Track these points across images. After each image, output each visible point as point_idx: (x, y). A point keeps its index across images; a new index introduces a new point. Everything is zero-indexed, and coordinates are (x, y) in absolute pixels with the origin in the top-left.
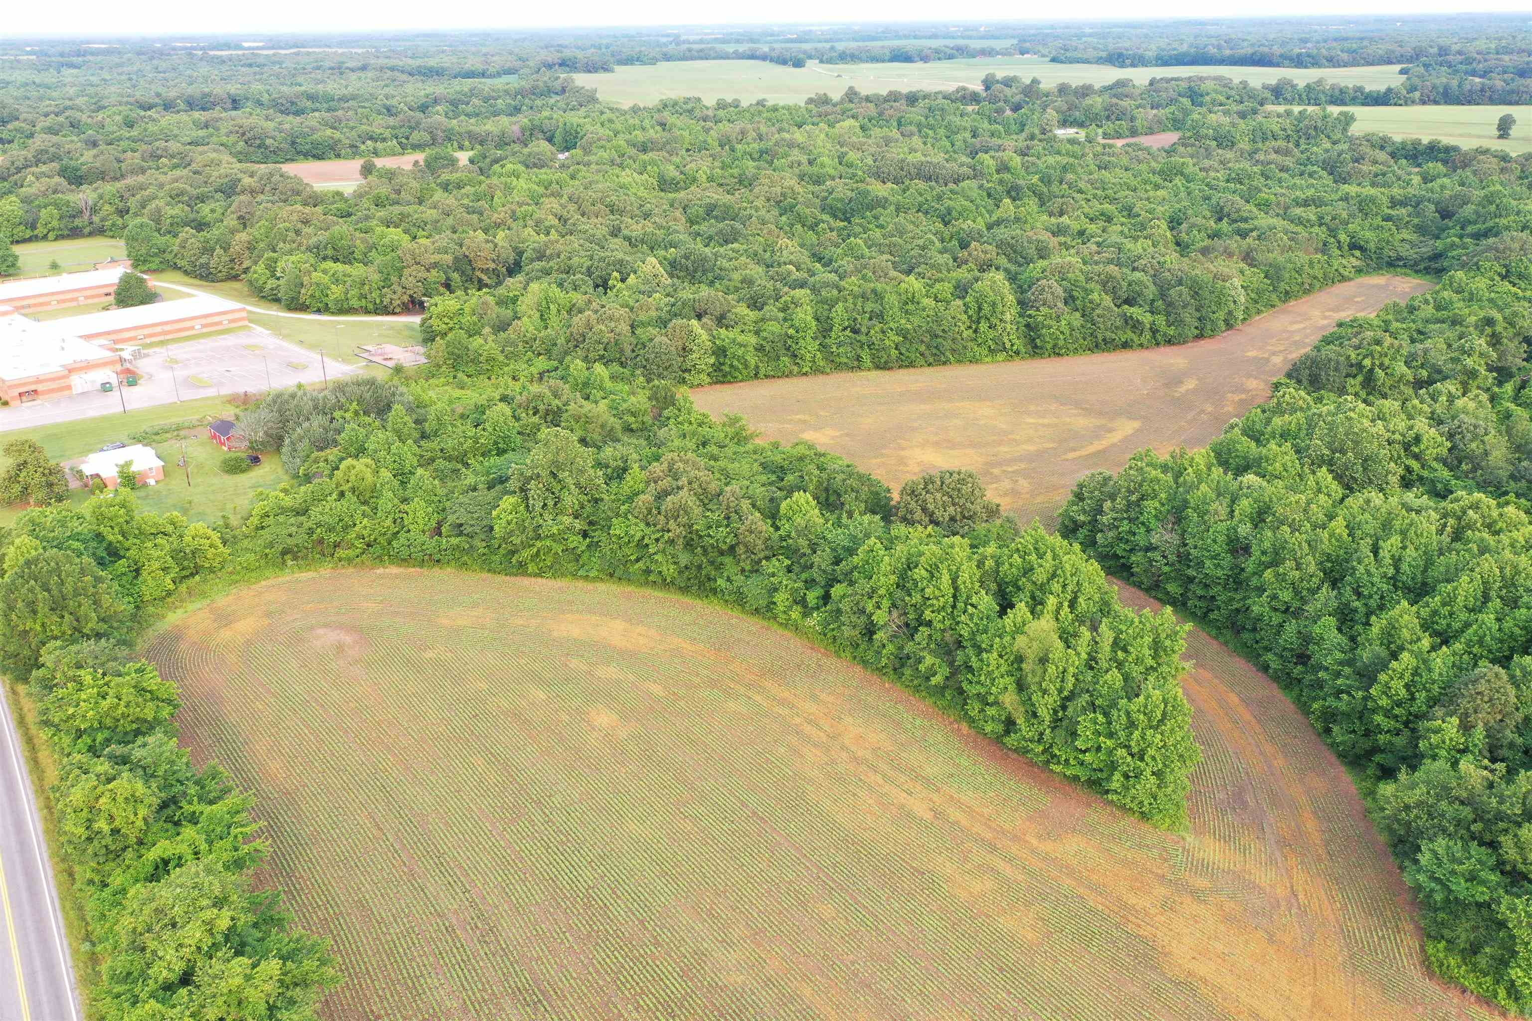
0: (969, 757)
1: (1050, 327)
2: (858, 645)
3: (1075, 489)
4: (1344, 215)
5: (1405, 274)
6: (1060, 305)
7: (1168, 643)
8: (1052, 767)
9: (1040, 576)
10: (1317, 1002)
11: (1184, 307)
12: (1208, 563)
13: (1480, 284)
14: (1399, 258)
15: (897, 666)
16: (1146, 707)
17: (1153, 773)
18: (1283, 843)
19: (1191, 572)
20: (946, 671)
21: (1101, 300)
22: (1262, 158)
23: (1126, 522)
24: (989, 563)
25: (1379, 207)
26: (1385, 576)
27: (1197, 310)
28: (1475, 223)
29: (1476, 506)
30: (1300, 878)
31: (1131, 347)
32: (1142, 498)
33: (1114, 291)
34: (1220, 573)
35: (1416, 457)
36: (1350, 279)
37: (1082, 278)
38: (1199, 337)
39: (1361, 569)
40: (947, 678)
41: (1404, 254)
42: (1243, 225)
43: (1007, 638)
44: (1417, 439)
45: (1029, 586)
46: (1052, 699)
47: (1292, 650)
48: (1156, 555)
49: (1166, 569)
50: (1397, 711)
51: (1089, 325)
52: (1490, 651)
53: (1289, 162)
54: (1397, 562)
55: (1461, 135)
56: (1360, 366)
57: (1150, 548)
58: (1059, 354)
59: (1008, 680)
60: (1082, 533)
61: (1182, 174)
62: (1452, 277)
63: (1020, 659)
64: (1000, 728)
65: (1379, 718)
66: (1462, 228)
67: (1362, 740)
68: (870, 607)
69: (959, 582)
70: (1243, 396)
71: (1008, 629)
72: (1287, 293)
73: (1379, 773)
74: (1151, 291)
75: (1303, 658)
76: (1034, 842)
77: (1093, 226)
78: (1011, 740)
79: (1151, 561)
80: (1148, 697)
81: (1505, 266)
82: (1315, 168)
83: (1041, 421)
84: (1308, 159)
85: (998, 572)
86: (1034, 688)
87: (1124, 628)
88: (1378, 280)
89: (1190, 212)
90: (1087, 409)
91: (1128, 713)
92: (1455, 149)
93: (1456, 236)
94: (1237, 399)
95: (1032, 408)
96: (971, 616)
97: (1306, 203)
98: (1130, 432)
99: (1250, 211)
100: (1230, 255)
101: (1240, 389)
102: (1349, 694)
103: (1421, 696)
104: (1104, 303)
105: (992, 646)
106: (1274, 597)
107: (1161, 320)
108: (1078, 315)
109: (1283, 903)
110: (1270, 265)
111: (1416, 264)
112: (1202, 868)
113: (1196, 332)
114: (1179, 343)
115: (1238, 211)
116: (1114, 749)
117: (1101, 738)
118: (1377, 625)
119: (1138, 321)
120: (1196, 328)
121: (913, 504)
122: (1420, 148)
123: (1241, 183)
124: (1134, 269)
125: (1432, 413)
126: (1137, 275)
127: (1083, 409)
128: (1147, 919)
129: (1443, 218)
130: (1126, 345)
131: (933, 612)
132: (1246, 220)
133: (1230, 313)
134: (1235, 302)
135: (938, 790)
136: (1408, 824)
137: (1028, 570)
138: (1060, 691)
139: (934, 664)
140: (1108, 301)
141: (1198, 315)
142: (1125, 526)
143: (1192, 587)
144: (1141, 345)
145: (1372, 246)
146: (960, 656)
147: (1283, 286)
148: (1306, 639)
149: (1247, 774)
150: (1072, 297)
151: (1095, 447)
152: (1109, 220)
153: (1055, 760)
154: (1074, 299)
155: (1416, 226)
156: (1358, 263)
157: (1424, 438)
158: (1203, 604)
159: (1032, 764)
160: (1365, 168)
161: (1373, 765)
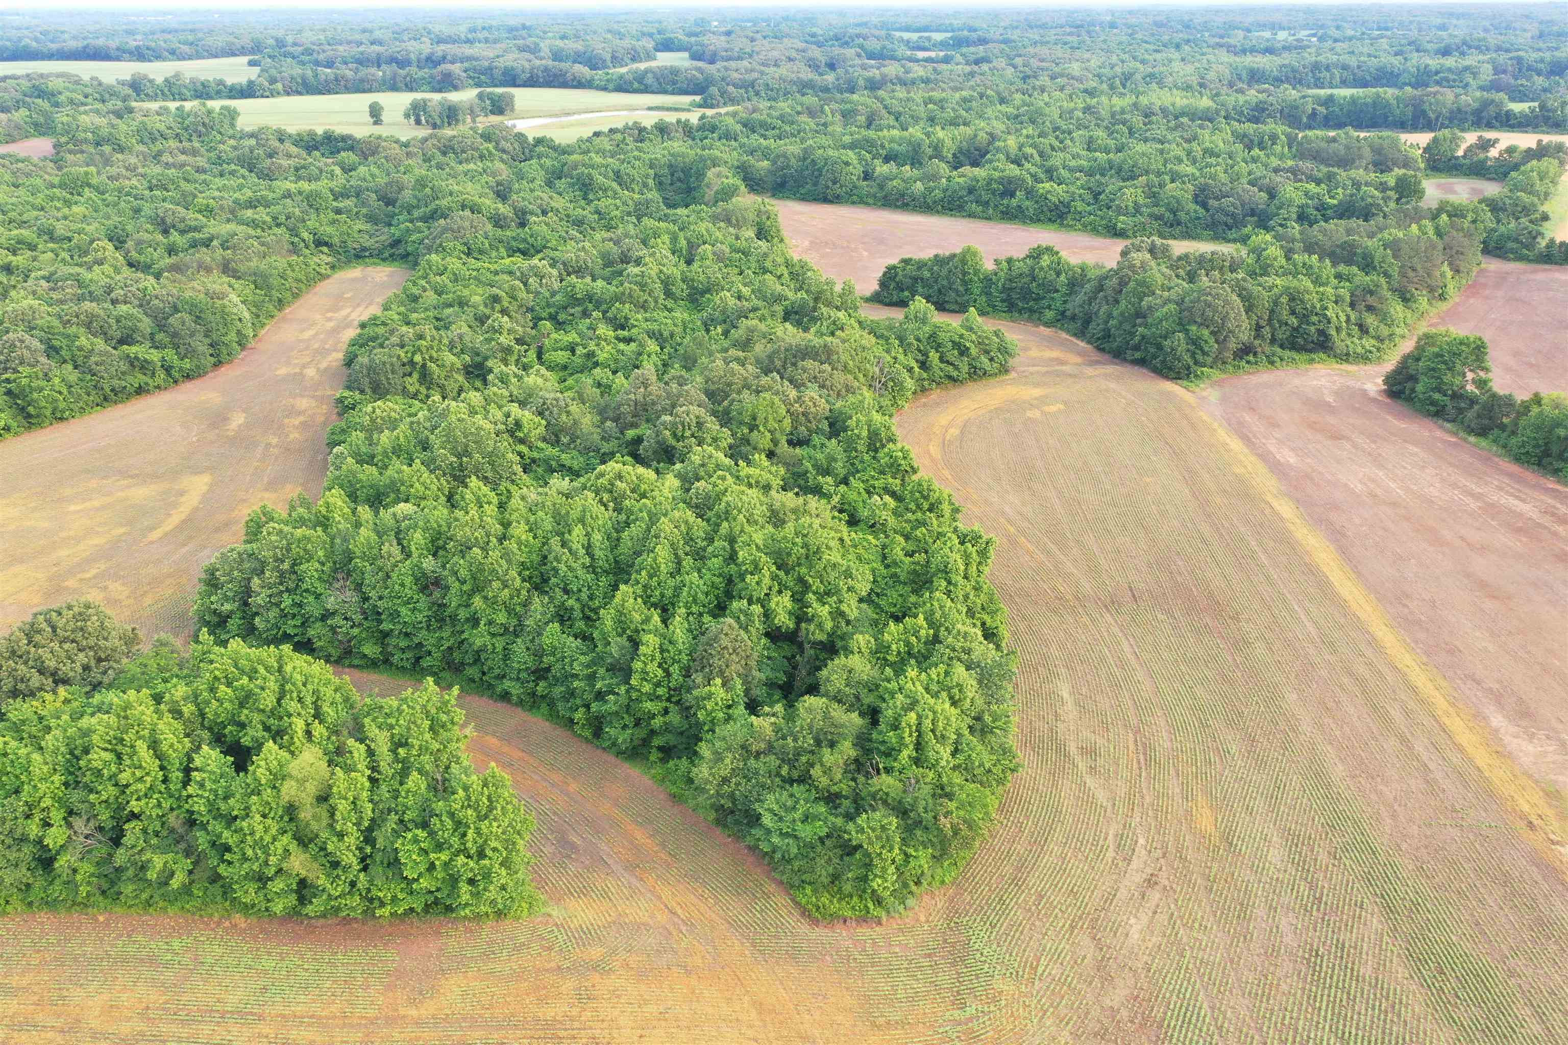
0: (269, 954)
1: (41, 389)
2: (28, 886)
4: (297, 211)
5: (375, 264)
6: (43, 359)
8: (378, 913)
10: (759, 1006)
11: (191, 336)
12: (404, 611)
13: (454, 264)
14: (364, 249)
15: (105, 886)
16: (469, 798)
17: (501, 864)
18: (631, 867)
19: (386, 626)
20: (188, 863)
21: (92, 344)
22: (171, 160)
23: (285, 595)
24: (188, 709)
25: (326, 201)
26: (584, 566)
27: (206, 336)
28: (418, 207)
29: (620, 477)
30: (666, 893)
31: (148, 392)
33: (104, 334)
34: (420, 617)
35: (522, 441)
36: (328, 277)
37: (56, 323)
38: (218, 364)
39: (563, 568)
40: (190, 872)
41: (367, 244)
42: (197, 235)
43: (268, 794)
44: (518, 424)
45: (256, 717)
46: (353, 839)
47: (527, 669)
48: (337, 620)
49: (356, 631)
50: (661, 691)
51: (89, 377)
52: (704, 606)
53: (201, 162)
54: (588, 548)
55: (348, 124)
56: (412, 363)
57: (325, 616)
58: (61, 419)
59: (285, 839)
60: (233, 624)
61: (89, 185)
62: (429, 262)
63: (291, 811)
64: (292, 899)
65: (648, 705)
66: (409, 213)
67: (637, 731)
68: (33, 829)
69: (164, 747)
70: (302, 418)
71: (263, 781)
72: (280, 300)
74: (146, 324)
75: (541, 673)
76: (413, 1012)
78: (315, 907)
79: (333, 629)
80: (466, 788)
81: (465, 244)
82: (233, 167)
83: (88, 505)
84: (219, 158)
85: (202, 715)
86: (324, 835)
88: (355, 272)
89: (129, 228)
90: (137, 475)
91: (452, 815)
92: (350, 137)
93: (406, 221)
94: (297, 423)
95: (68, 492)
96: (202, 785)
97: (251, 204)
98: (205, 488)
99: (196, 219)
100: (208, 270)
101: (292, 412)
102: (614, 693)
103: (675, 669)
104: (97, 348)
105: (247, 808)
106: (490, 623)
107: (170, 355)
108: (70, 367)
109: (671, 928)
110: (255, 274)
111: (380, 252)
112: (586, 936)
113: (212, 360)
114: (200, 376)
115: (183, 220)
116: (451, 860)
117: (432, 856)
118: (608, 618)
119: (146, 361)
120: (211, 355)
122: (318, 139)
123: (166, 189)
124: (114, 302)
125: (511, 396)
126: (123, 308)
127: (132, 477)
128: (576, 1025)
129: (387, 204)
130: (140, 391)
131: (138, 799)
132: (196, 229)
133: (239, 332)
134: (240, 320)
135: (261, 1018)
136: (732, 796)
137: (245, 699)
138: (358, 824)
139: (165, 863)
140: (100, 344)
141: (208, 341)
142: (287, 601)
143: (393, 641)
144: (158, 387)
145: (336, 240)
146: (202, 840)
147: (276, 294)
148: (539, 654)
149: (555, 813)
150: (52, 347)
151: (176, 518)
152: (32, 247)
153: (376, 903)
154: (57, 350)
155: (366, 216)
156: (330, 259)
157: (525, 421)
158: (409, 655)
159: (347, 920)
160: (285, 162)
161: (654, 750)
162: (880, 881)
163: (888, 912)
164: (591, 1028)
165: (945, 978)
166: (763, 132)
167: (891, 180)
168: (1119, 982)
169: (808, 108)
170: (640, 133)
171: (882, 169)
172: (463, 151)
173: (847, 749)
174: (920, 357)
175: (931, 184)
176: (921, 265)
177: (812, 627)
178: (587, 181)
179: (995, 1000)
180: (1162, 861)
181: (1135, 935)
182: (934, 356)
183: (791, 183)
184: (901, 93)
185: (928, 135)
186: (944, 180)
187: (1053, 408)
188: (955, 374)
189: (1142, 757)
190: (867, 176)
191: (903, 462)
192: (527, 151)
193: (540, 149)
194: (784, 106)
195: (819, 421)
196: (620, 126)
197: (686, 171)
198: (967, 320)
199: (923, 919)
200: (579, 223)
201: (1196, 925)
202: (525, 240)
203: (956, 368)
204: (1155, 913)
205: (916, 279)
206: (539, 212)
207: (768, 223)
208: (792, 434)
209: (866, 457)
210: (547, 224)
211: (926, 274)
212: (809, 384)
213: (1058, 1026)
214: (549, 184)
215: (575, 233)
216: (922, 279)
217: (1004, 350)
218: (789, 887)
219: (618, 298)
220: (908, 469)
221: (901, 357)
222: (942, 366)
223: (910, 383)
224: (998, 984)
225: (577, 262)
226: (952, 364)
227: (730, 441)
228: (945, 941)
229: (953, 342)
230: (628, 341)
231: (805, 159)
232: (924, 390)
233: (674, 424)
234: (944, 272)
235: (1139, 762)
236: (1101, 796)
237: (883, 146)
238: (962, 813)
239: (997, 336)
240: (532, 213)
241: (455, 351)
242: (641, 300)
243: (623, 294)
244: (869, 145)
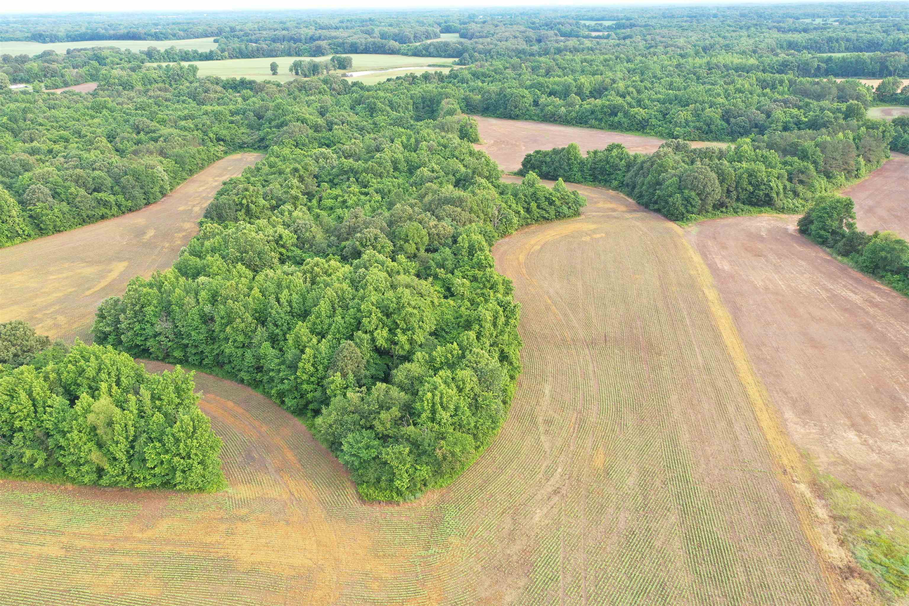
0: (78, 503)
1: (47, 215)
3: (98, 312)
4: (208, 122)
5: (249, 151)
6: (50, 199)
7: (184, 386)
8: (137, 485)
9: (91, 372)
10: (319, 543)
11: (133, 188)
12: (193, 333)
13: (286, 151)
14: (245, 143)
15: (5, 466)
17: (199, 463)
18: (279, 470)
19: (185, 341)
20: (44, 455)
21: (77, 192)
22: (152, 94)
23: (137, 324)
24: (53, 376)
25: (225, 116)
26: (286, 312)
27: (141, 188)
28: (275, 120)
30: (292, 484)
31: (107, 217)
32: (142, 307)
33: (84, 185)
34: (201, 337)
35: (283, 246)
36: (222, 158)
37: (60, 180)
38: (148, 204)
39: (274, 312)
40: (46, 460)
41: (246, 141)
42: (153, 135)
43: (81, 419)
44: (281, 237)
45: (85, 381)
46: (124, 445)
47: (252, 366)
48: (162, 338)
49: (170, 344)
50: (312, 379)
51: (74, 209)
52: (344, 335)
53: (168, 95)
54: (290, 303)
55: (254, 75)
56: (241, 204)
57: (156, 335)
58: (59, 231)
59: (89, 444)
60: (111, 338)
61: (106, 108)
62: (272, 150)
63: (94, 429)
64: (94, 476)
65: (305, 386)
66: (270, 123)
67: (300, 400)
69: (34, 394)
70: (184, 234)
71: (79, 413)
72: (190, 170)
73: (313, 414)
74: (109, 182)
75: (259, 369)
76: (140, 535)
77: (57, 146)
78: (105, 480)
79: (159, 342)
80: (181, 422)
81: (295, 141)
82: (185, 98)
83: (60, 276)
84: (179, 93)
85: (60, 379)
86: (109, 443)
87: (155, 386)
88: (237, 156)
89: (118, 130)
90: (90, 261)
91: (173, 435)
92: (254, 82)
93: (268, 128)
94: (181, 236)
95: (52, 269)
96: (51, 414)
97: (185, 118)
98: (123, 269)
99: (155, 126)
100: (151, 153)
101: (180, 230)
102: (287, 379)
103: (320, 368)
104: (80, 194)
105: (72, 427)
106: (235, 341)
107: (121, 198)
108: (65, 204)
109: (288, 502)
110: (176, 156)
111: (253, 145)
112: (244, 503)
113: (145, 201)
114: (136, 210)
115: (148, 126)
116: (172, 459)
117: (162, 456)
118: (290, 339)
119: (106, 201)
120: (144, 199)
122: (237, 82)
123: (144, 110)
124: (94, 169)
125: (284, 222)
126: (97, 173)
127: (87, 262)
128: (220, 546)
129: (259, 119)
130: (103, 217)
131: (21, 421)
132: (154, 131)
133: (162, 187)
134: (162, 180)
135: (63, 533)
136: (333, 434)
137: (81, 372)
138: (127, 438)
139: (33, 454)
140: (82, 192)
141: (143, 191)
142: (137, 327)
143: (188, 350)
144: (113, 215)
145: (228, 138)
146: (51, 442)
147: (187, 167)
148: (258, 358)
150: (56, 193)
151: (103, 284)
152: (67, 141)
153: (137, 481)
154: (59, 194)
155: (247, 125)
156: (224, 148)
157: (284, 236)
158: (197, 357)
159: (123, 489)
160: (212, 96)
161: (310, 411)
162: (399, 482)
163: (405, 500)
164: (228, 548)
165: (424, 534)
166: (483, 78)
167: (548, 106)
168: (518, 542)
169: (512, 65)
170: (413, 79)
171: (543, 99)
172: (310, 90)
173: (395, 412)
174: (526, 205)
175: (570, 108)
176: (546, 154)
177: (397, 347)
178: (373, 106)
179: (447, 547)
180: (567, 481)
181: (537, 518)
182: (533, 205)
183: (492, 108)
184: (569, 56)
185: (575, 80)
186: (577, 106)
187: (598, 236)
188: (546, 215)
189: (577, 426)
190: (536, 103)
191: (484, 262)
192: (347, 89)
193: (354, 88)
194: (498, 64)
195: (447, 238)
196: (403, 75)
197: (431, 100)
198: (557, 185)
199: (423, 504)
200: (361, 129)
201: (572, 515)
202: (329, 139)
203: (547, 212)
204: (552, 507)
205: (542, 162)
206: (340, 123)
207: (471, 130)
208: (429, 245)
209: (466, 258)
210: (342, 130)
211: (548, 159)
212: (446, 218)
213: (476, 562)
214: (352, 108)
215: (357, 135)
216: (545, 162)
217: (576, 202)
218: (357, 484)
219: (366, 171)
220: (487, 265)
221: (514, 206)
222: (538, 210)
223: (515, 220)
224: (451, 539)
225: (350, 151)
226: (545, 210)
227: (392, 248)
228: (431, 516)
229: (546, 197)
230: (366, 194)
231: (500, 94)
232: (528, 224)
233: (361, 238)
234: (557, 159)
235: (574, 429)
236: (547, 446)
237: (548, 87)
238: (449, 448)
239: (574, 194)
240: (336, 124)
241: (268, 198)
242: (378, 172)
243: (368, 168)
244: (540, 86)
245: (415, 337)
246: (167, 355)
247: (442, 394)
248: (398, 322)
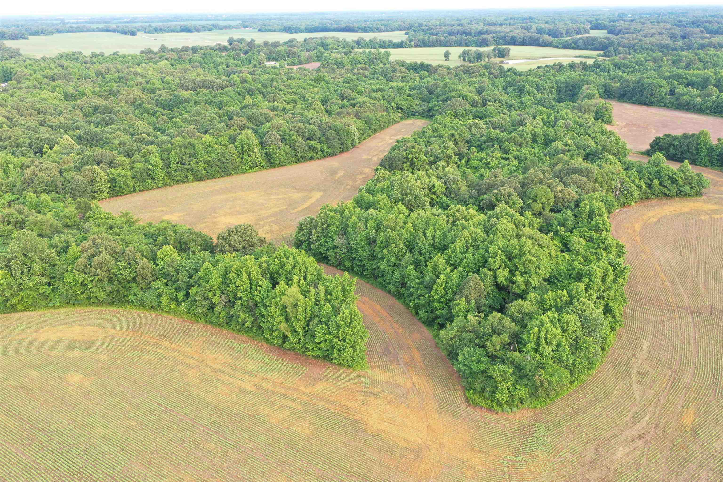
0: (268, 357)
1: (276, 154)
2: (207, 315)
3: (299, 226)
4: (392, 95)
5: (419, 118)
6: (280, 143)
7: (348, 288)
8: (307, 353)
9: (288, 267)
10: (429, 428)
11: (334, 139)
12: (360, 250)
13: (447, 120)
14: (417, 112)
15: (228, 321)
16: (343, 318)
17: (351, 347)
18: (407, 365)
19: (354, 256)
20: (252, 319)
21: (297, 139)
22: (356, 72)
23: (323, 237)
24: (264, 265)
25: (405, 91)
26: (430, 244)
27: (339, 140)
28: (442, 95)
29: (458, 211)
30: (415, 377)
31: (314, 159)
32: (328, 226)
33: (302, 135)
34: (365, 254)
35: (434, 194)
36: (399, 122)
37: (287, 130)
38: (342, 152)
39: (420, 243)
40: (253, 323)
41: (418, 110)
42: (353, 102)
43: (278, 299)
44: (434, 186)
45: (284, 273)
46: (302, 323)
47: (399, 282)
48: (338, 250)
49: (343, 256)
50: (442, 300)
51: (294, 151)
52: (472, 269)
53: (367, 73)
54: (434, 238)
55: (431, 60)
56: (407, 158)
57: (335, 248)
58: (282, 166)
59: (281, 318)
60: (304, 245)
61: (324, 80)
62: (437, 118)
63: (285, 307)
64: (281, 341)
65: (436, 304)
66: (438, 98)
67: (430, 315)
68: (210, 295)
69: (252, 276)
70: (364, 176)
71: (277, 294)
72: (375, 130)
73: (439, 327)
74: (318, 133)
75: (403, 285)
76: (304, 390)
77: (289, 106)
78: (287, 345)
79: (336, 253)
80: (343, 314)
81: (455, 112)
82: (378, 75)
83: (278, 197)
84: (375, 72)
85: (269, 269)
86: (293, 319)
87: (329, 285)
88: (409, 121)
89: (330, 97)
90: (298, 189)
91: (336, 322)
92: (430, 65)
93: (435, 101)
94: (361, 177)
95: (274, 191)
96: (260, 291)
97: (377, 91)
98: (319, 197)
99: (355, 95)
100: (349, 115)
101: (362, 173)
102: (423, 296)
103: (450, 292)
105: (271, 303)
106: (388, 261)
107: (324, 146)
108: (288, 147)
109: (410, 390)
110: (366, 118)
111: (423, 114)
112: (377, 383)
113: (340, 150)
114: (334, 156)
115: (350, 95)
116: (333, 339)
117: (326, 336)
118: (430, 265)
119: (315, 147)
120: (340, 148)
121: (224, 244)
122: (417, 66)
123: (349, 83)
124: (310, 124)
125: (437, 175)
126: (312, 126)
128: (357, 411)
129: (430, 94)
130: (311, 159)
131: (241, 292)
132: (353, 99)
133: (353, 140)
134: (354, 135)
135: (256, 376)
136: (452, 345)
137: (283, 266)
138: (305, 318)
139: (245, 317)
140: (300, 139)
141: (340, 142)
142: (323, 240)
143: (354, 262)
144: (318, 158)
145: (405, 107)
146: (257, 311)
147: (373, 127)
148: (403, 276)
149: (389, 338)
150: (284, 139)
151: (305, 206)
152: (295, 102)
153: (308, 350)
154: (285, 139)
155: (420, 98)
156: (401, 115)
157: (436, 185)
158: (360, 268)
159: (298, 354)
160: (398, 75)
161: (436, 324)
162: (500, 395)
163: (503, 411)
164: (362, 414)
165: (515, 443)
166: (624, 69)
167: (684, 95)
168: (598, 471)
169: (654, 58)
170: (560, 67)
171: (680, 89)
172: (473, 73)
173: (505, 338)
174: (648, 182)
175: (706, 99)
176: (675, 138)
177: (514, 286)
178: (522, 88)
179: (533, 458)
180: (653, 430)
181: (618, 455)
182: (656, 182)
183: (629, 94)
184: (712, 51)
185: (715, 74)
186: (714, 97)
187: (718, 216)
188: (668, 192)
189: (670, 383)
190: (672, 93)
191: (601, 226)
192: (503, 74)
193: (509, 73)
194: (641, 57)
195: (570, 202)
196: (551, 64)
197: (573, 86)
198: (683, 166)
199: (518, 418)
200: (509, 107)
201: (654, 461)
202: (482, 112)
203: (669, 189)
204: (635, 449)
205: (670, 145)
206: (493, 100)
207: (606, 113)
208: (553, 206)
209: (585, 221)
210: (494, 106)
211: (677, 143)
212: (573, 185)
213: (557, 477)
214: (505, 89)
215: (506, 111)
216: (674, 145)
217: (700, 184)
218: (466, 389)
219: (509, 140)
220: (604, 229)
221: (637, 181)
222: (660, 187)
223: (636, 193)
224: (538, 453)
225: (498, 123)
226: (667, 187)
227: (521, 205)
228: (523, 429)
229: (669, 176)
230: (506, 159)
231: (638, 83)
232: (647, 198)
233: (497, 194)
234: (687, 142)
235: (667, 385)
236: (637, 395)
237: (686, 78)
238: (547, 377)
239: (699, 176)
240: (490, 101)
241: (428, 155)
242: (519, 142)
243: (511, 138)
244: (678, 77)
245: (531, 280)
246: (340, 264)
247: (547, 331)
248: (518, 266)
